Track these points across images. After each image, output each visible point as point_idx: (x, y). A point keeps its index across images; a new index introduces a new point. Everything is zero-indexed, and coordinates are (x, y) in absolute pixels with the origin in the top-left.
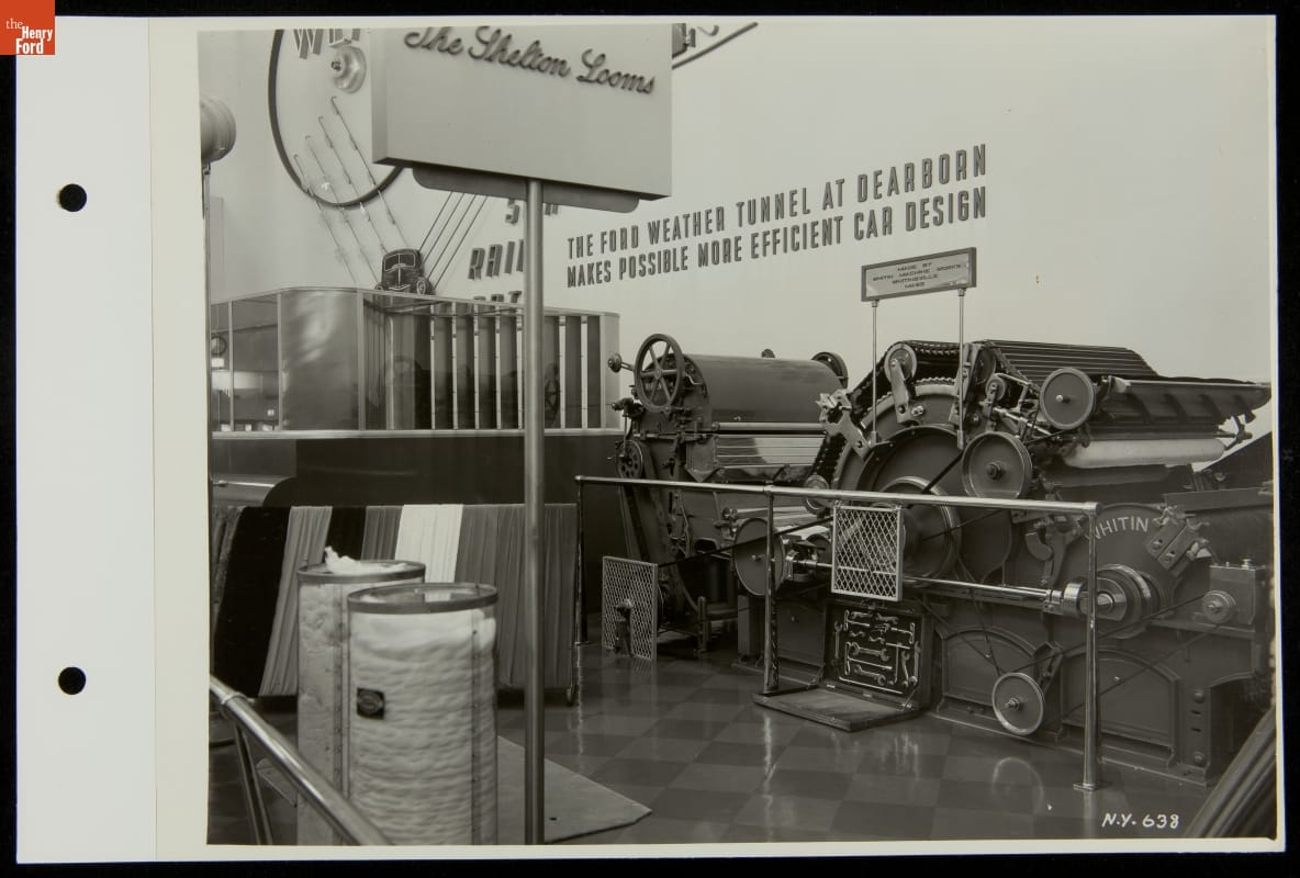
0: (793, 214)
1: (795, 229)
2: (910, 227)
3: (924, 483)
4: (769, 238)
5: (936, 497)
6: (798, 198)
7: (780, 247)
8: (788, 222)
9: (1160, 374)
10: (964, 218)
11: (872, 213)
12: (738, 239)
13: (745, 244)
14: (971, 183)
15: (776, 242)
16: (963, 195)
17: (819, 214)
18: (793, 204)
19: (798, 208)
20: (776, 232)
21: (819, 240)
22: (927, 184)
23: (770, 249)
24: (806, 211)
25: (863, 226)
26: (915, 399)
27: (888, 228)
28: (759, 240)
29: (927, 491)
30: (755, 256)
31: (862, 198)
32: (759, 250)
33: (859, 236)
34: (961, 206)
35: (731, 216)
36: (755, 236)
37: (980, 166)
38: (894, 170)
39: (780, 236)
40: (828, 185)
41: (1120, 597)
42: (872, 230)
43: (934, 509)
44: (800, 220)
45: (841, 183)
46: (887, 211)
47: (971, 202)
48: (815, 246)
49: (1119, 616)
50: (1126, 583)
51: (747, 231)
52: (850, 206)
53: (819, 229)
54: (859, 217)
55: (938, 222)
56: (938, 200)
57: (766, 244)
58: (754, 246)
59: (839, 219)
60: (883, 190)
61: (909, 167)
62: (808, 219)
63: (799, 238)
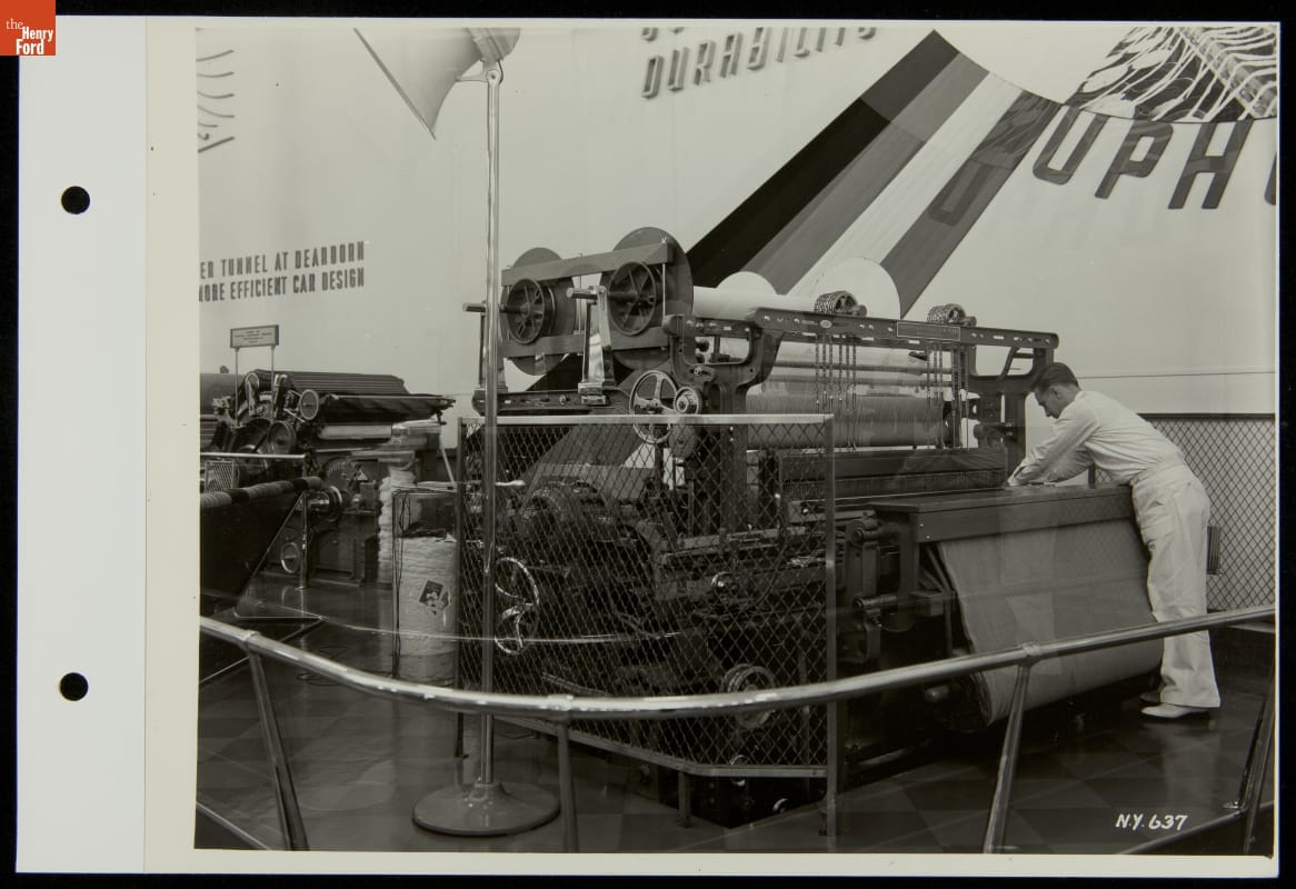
0: (257, 271)
1: (258, 282)
2: (325, 288)
3: (253, 447)
4: (242, 286)
5: (260, 455)
6: (260, 261)
7: (249, 293)
8: (252, 277)
9: (411, 392)
10: (353, 285)
11: (304, 276)
12: (222, 285)
13: (227, 289)
14: (356, 264)
15: (246, 289)
16: (352, 271)
17: (273, 274)
18: (257, 264)
19: (260, 268)
20: (246, 282)
21: (272, 291)
22: (334, 261)
23: (242, 293)
24: (265, 271)
25: (299, 284)
26: (258, 403)
27: (312, 288)
28: (235, 287)
29: (254, 451)
30: (233, 298)
31: (298, 266)
32: (235, 294)
33: (296, 291)
34: (351, 278)
35: (217, 269)
36: (233, 284)
37: (361, 256)
38: (315, 250)
39: (249, 285)
40: (278, 255)
41: (327, 502)
42: (304, 288)
43: (258, 460)
44: (261, 276)
45: (285, 254)
46: (312, 277)
47: (356, 276)
48: (270, 294)
49: (325, 511)
50: (332, 496)
51: (228, 280)
52: (290, 271)
53: (273, 283)
54: (296, 278)
55: (340, 286)
56: (339, 273)
57: (240, 290)
58: (233, 291)
59: (285, 278)
60: (310, 262)
61: (324, 250)
62: (266, 276)
63: (260, 288)
